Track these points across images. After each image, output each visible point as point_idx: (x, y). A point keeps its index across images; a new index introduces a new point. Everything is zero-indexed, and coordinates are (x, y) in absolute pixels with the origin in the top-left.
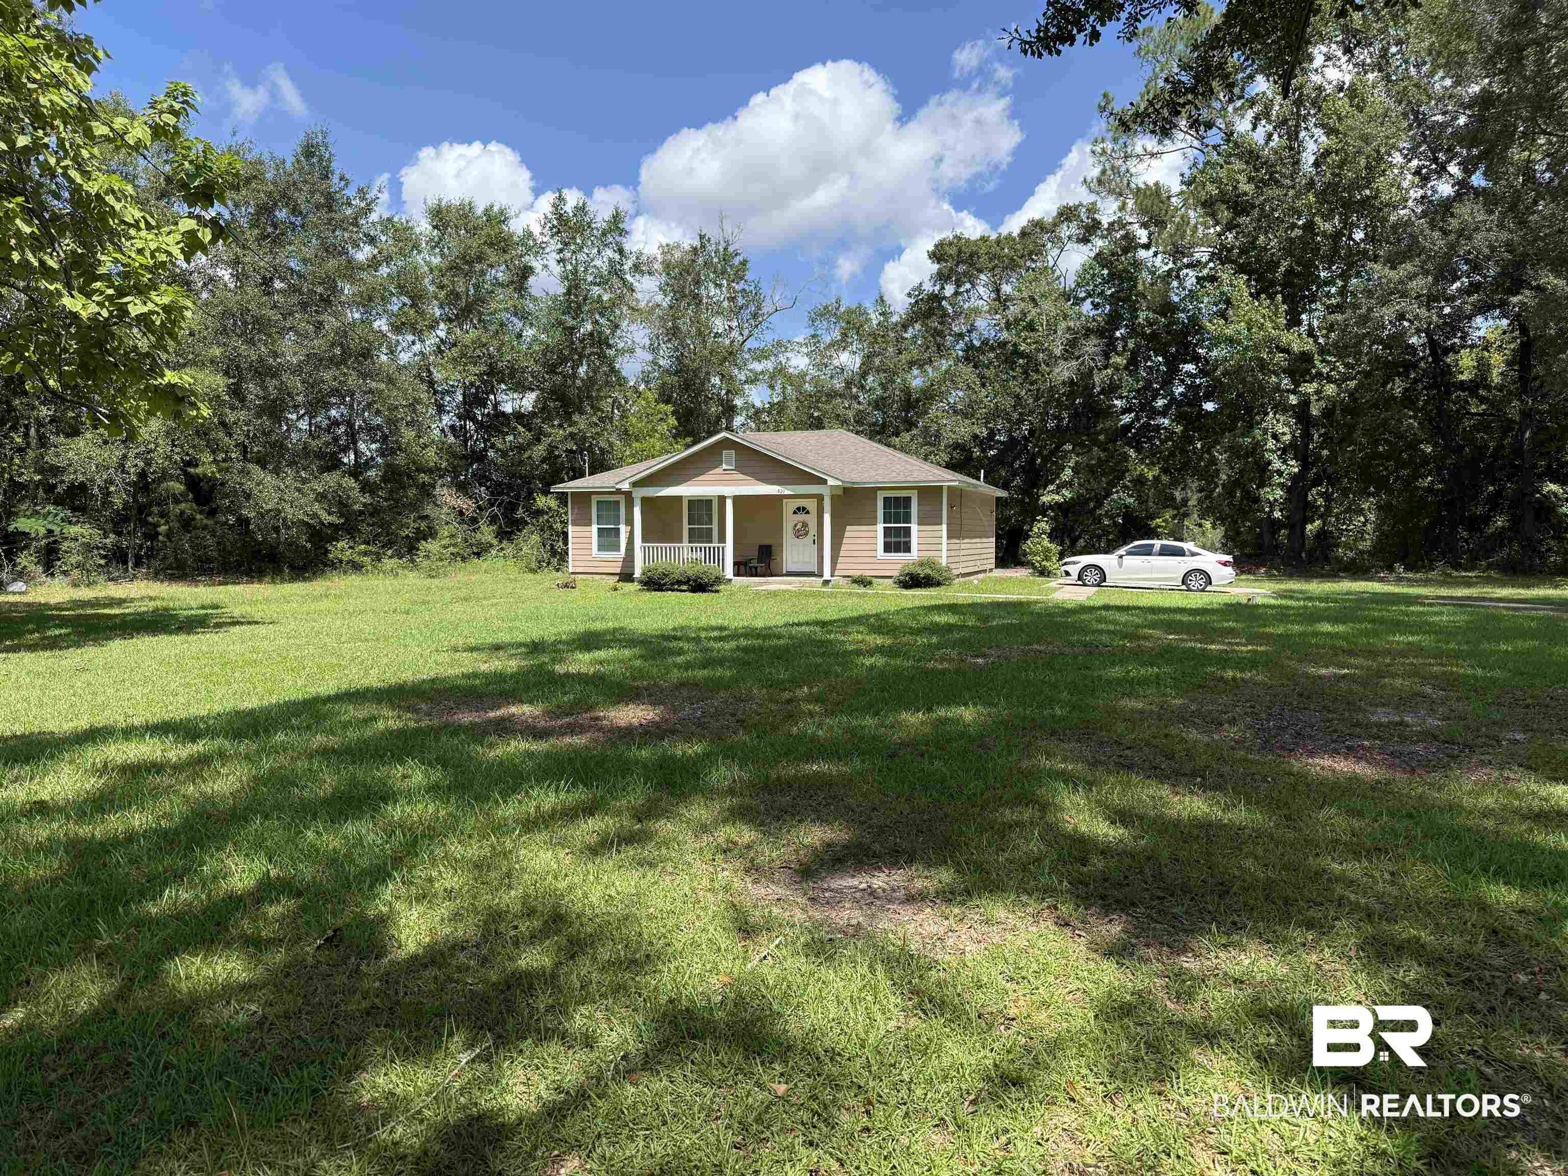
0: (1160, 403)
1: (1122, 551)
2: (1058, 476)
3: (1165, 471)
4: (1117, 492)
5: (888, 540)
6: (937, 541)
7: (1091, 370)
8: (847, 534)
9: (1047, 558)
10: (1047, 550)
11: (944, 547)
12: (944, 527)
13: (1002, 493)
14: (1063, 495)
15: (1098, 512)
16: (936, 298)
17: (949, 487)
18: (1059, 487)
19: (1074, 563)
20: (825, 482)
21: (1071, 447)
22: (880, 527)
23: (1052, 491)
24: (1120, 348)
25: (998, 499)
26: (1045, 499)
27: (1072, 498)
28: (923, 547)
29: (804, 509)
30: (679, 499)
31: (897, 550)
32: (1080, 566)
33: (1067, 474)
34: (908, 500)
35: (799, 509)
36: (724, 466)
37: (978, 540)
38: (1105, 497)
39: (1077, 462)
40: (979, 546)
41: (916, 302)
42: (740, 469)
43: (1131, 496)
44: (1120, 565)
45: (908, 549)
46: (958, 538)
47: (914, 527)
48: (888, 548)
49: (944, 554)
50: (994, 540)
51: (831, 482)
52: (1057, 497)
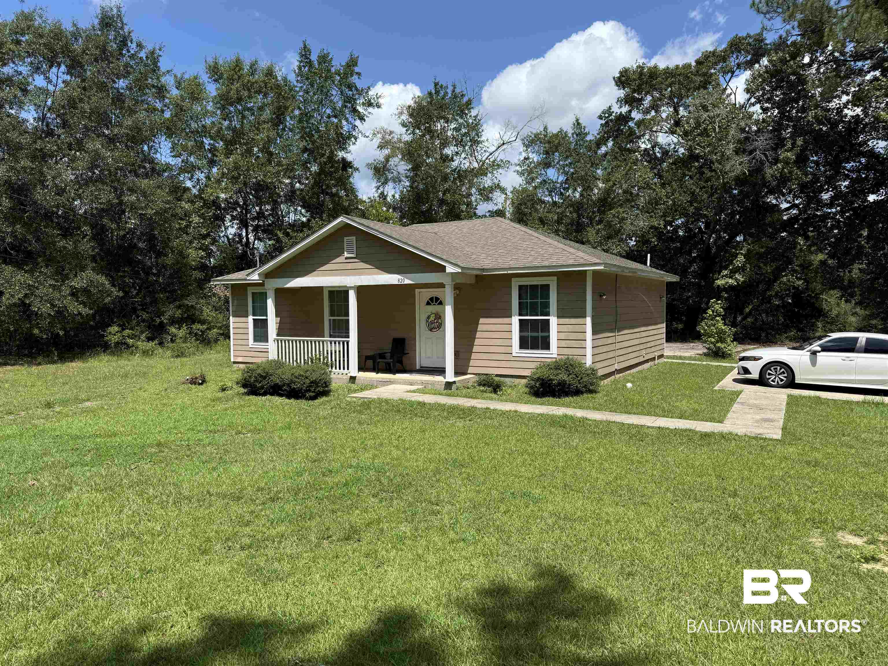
0: (826, 196)
1: (815, 347)
2: (731, 262)
3: (832, 256)
4: (786, 275)
5: (525, 334)
6: (580, 336)
7: (762, 163)
8: (480, 328)
9: (722, 340)
10: (721, 332)
11: (589, 343)
12: (589, 320)
13: (674, 278)
14: (736, 279)
15: (769, 293)
16: (624, 119)
17: (595, 272)
18: (734, 272)
19: (755, 359)
20: (443, 269)
21: (742, 238)
22: (515, 320)
23: (726, 276)
24: (789, 145)
25: (669, 285)
26: (720, 282)
27: (744, 282)
28: (563, 344)
29: (437, 299)
30: (318, 291)
31: (535, 347)
32: (760, 364)
33: (740, 260)
34: (546, 288)
35: (431, 299)
36: (346, 254)
37: (643, 329)
38: (775, 281)
39: (748, 250)
40: (644, 334)
41: (606, 123)
42: (362, 257)
43: (799, 279)
44: (814, 363)
45: (547, 346)
46: (612, 331)
47: (553, 321)
48: (524, 344)
49: (589, 352)
50: (664, 325)
51: (450, 269)
52: (730, 281)
